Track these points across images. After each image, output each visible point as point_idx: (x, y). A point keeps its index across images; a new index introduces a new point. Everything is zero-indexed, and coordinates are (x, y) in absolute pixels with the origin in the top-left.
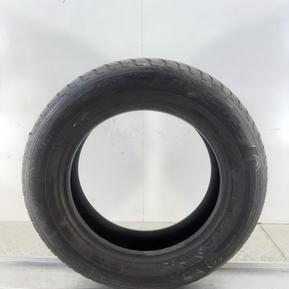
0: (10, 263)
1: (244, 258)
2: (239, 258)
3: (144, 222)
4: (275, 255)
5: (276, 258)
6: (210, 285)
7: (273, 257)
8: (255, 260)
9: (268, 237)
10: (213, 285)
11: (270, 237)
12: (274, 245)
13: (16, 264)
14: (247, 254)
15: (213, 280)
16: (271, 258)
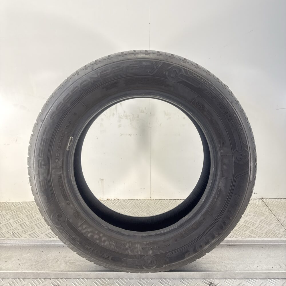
0: (28, 245)
1: (250, 234)
2: (245, 234)
3: (151, 199)
4: (279, 231)
5: (280, 233)
6: (221, 262)
7: (277, 232)
8: (260, 236)
9: (271, 212)
10: (223, 262)
11: (272, 212)
12: (277, 221)
13: (34, 247)
14: (253, 230)
15: (223, 257)
16: (275, 233)
